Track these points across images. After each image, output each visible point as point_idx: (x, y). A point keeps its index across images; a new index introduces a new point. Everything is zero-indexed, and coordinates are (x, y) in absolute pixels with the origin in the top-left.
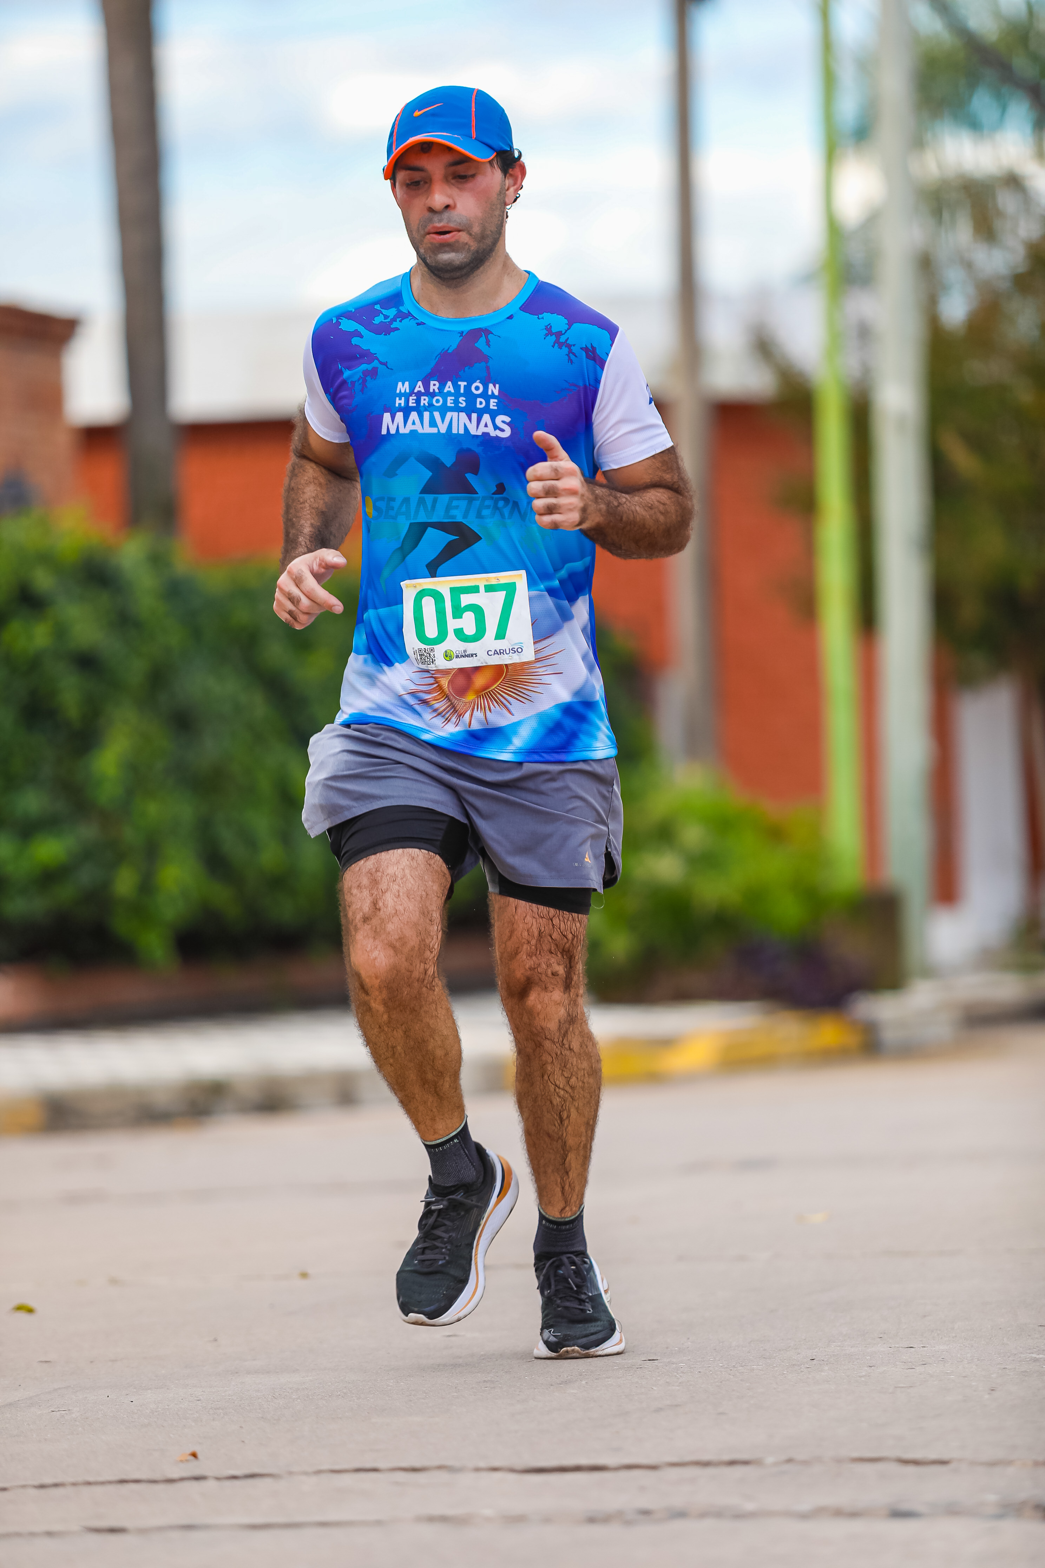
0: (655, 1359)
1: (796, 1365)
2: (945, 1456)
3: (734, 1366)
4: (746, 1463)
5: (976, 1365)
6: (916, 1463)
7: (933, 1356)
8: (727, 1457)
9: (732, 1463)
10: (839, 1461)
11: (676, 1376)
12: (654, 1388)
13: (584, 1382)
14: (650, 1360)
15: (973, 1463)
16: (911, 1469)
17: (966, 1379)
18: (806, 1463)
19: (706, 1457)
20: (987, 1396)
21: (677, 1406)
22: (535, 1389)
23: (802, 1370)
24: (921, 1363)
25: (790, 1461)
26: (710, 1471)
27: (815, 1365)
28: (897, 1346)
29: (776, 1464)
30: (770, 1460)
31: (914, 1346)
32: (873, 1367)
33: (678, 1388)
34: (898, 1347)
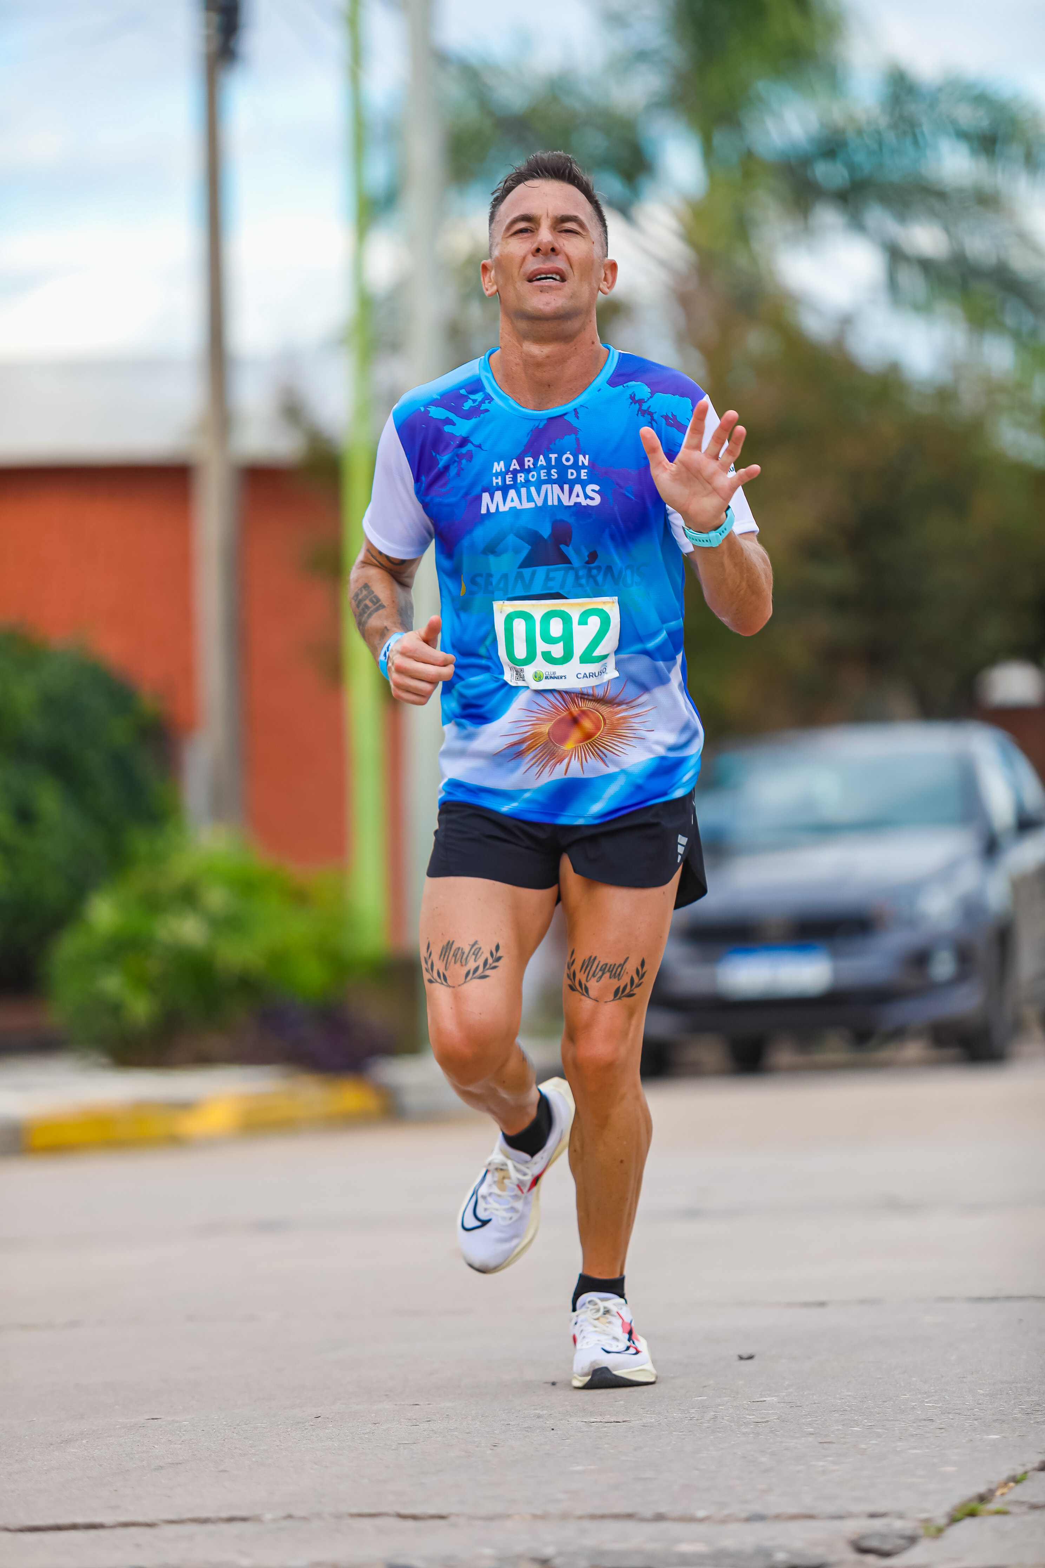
0: (158, 1417)
1: (300, 1423)
2: (443, 1511)
3: (238, 1425)
4: (244, 1519)
5: (480, 1422)
6: (415, 1517)
7: (438, 1413)
8: (224, 1514)
9: (231, 1520)
10: (338, 1517)
11: (178, 1435)
12: (156, 1446)
13: (84, 1441)
14: (153, 1419)
15: (472, 1518)
16: (411, 1524)
17: (470, 1435)
18: (305, 1519)
19: (204, 1514)
20: (489, 1452)
21: (177, 1464)
22: (34, 1448)
23: (306, 1427)
24: (426, 1420)
25: (290, 1517)
26: (209, 1527)
27: (320, 1422)
28: (402, 1403)
29: (274, 1520)
30: (268, 1516)
31: (419, 1404)
32: (377, 1425)
33: (180, 1446)
34: (404, 1405)
